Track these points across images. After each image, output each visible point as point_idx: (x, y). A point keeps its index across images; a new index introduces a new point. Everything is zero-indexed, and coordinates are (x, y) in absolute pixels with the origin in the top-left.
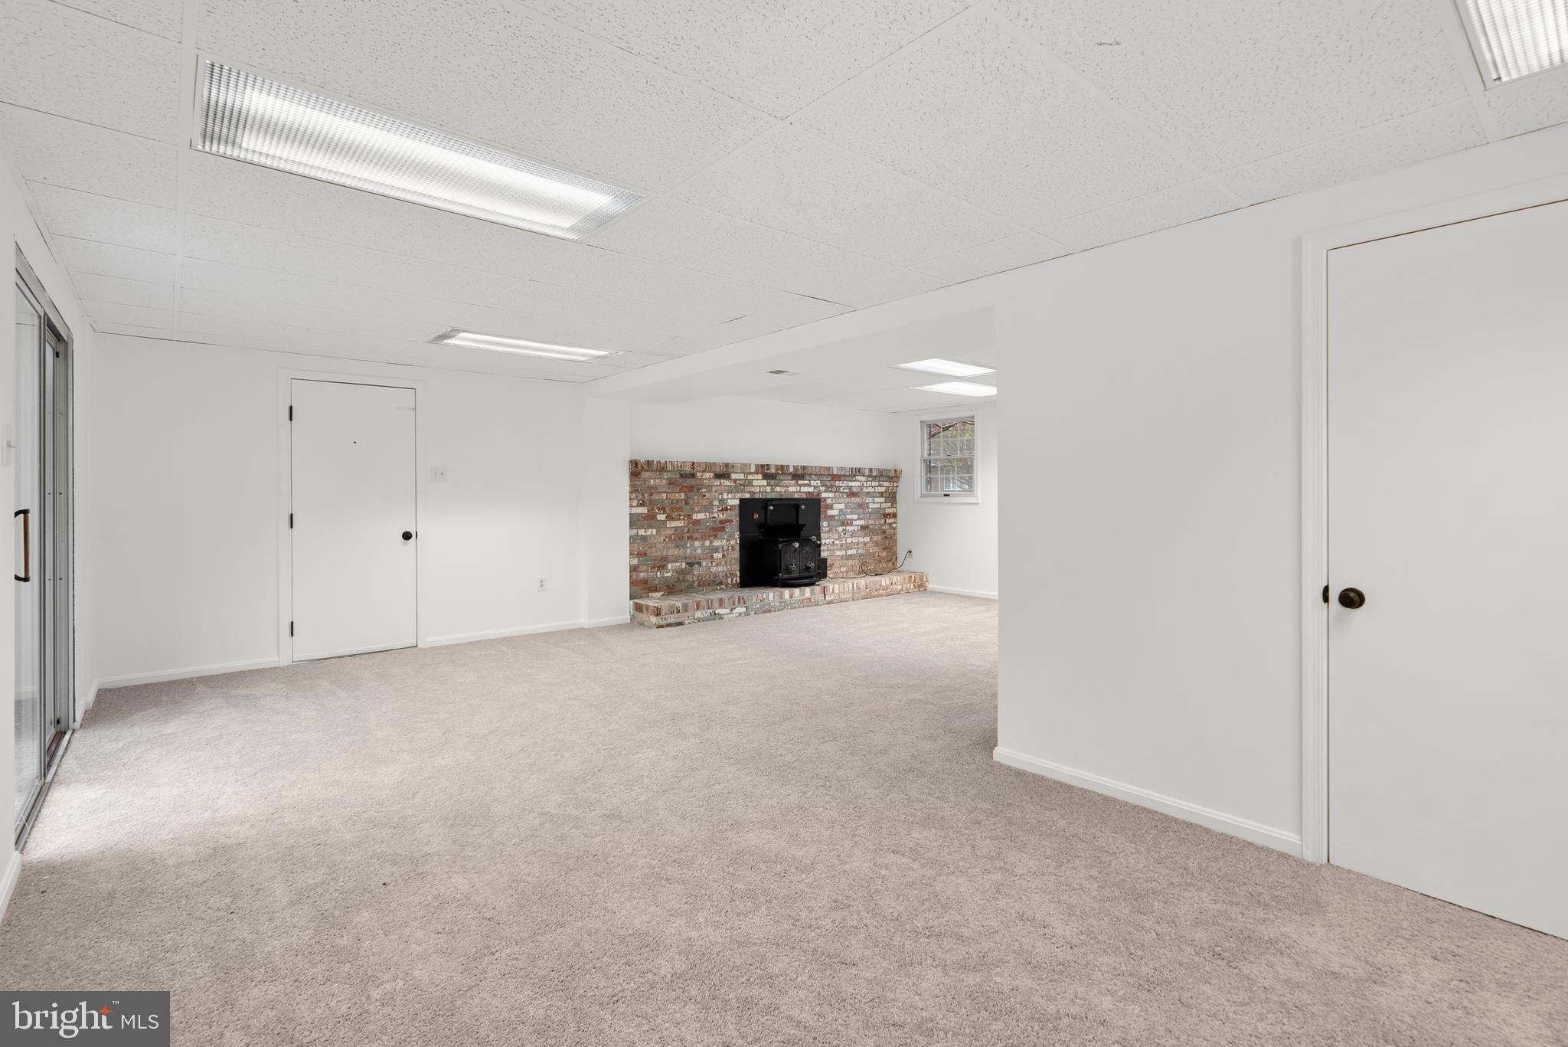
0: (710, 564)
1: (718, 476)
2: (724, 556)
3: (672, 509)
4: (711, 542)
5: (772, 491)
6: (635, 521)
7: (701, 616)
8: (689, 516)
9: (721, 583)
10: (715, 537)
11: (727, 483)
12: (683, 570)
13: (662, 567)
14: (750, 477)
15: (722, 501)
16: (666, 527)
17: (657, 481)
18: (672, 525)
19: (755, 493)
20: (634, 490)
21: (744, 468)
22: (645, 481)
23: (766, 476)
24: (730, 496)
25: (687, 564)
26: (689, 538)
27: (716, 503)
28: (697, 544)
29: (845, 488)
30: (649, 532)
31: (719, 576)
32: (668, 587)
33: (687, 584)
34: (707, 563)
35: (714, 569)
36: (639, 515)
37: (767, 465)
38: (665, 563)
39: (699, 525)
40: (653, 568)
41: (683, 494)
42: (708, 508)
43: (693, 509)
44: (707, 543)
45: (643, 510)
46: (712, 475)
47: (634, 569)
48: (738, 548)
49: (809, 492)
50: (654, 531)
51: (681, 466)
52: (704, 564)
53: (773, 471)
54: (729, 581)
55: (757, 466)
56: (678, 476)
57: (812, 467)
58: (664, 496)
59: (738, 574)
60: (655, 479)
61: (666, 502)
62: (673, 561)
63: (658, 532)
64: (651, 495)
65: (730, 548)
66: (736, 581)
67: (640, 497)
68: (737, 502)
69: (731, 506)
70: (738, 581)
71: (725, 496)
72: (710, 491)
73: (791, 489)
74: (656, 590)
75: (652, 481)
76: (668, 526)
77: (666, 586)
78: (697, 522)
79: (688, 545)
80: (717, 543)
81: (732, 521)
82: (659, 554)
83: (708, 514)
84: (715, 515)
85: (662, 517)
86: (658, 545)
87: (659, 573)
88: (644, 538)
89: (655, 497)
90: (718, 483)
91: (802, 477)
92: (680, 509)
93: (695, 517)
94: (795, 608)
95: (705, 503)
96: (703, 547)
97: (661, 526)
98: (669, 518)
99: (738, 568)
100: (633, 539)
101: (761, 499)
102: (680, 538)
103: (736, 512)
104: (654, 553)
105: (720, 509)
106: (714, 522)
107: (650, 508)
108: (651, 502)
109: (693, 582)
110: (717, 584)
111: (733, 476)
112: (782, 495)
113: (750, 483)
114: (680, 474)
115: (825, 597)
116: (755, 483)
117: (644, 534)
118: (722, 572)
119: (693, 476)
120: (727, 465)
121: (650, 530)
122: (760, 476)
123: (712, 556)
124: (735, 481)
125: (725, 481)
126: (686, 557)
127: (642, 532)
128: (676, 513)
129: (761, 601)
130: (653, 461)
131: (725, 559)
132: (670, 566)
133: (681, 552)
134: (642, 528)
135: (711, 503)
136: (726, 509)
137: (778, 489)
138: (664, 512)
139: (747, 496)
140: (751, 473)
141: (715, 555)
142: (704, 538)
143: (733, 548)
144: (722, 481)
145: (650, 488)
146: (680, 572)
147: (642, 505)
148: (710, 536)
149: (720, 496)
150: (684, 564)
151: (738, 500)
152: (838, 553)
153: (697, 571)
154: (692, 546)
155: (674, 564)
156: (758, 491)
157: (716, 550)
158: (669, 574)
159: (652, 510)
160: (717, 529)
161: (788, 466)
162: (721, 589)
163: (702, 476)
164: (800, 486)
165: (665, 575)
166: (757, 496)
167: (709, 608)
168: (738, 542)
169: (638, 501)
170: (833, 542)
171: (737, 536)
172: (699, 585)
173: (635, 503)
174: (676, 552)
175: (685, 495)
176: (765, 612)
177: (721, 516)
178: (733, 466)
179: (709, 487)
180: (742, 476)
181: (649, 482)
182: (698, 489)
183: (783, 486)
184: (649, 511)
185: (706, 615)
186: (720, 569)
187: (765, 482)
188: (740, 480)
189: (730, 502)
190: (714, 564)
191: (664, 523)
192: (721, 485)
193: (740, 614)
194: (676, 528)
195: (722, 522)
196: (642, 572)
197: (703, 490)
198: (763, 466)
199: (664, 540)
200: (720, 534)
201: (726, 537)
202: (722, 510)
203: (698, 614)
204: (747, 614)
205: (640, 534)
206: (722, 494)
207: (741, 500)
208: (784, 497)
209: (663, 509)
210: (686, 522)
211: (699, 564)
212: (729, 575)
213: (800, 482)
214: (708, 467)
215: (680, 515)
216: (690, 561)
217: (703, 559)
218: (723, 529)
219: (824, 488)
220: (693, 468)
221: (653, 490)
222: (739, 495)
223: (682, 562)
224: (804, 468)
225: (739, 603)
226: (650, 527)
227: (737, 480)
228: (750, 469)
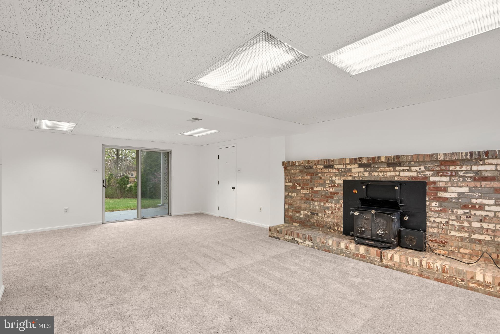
0: (324, 216)
1: (326, 167)
2: (332, 213)
3: (304, 185)
4: (325, 204)
5: (370, 175)
6: (287, 189)
7: (288, 239)
8: (312, 189)
9: (330, 228)
10: (327, 201)
11: (333, 171)
12: (308, 215)
13: (299, 212)
14: (348, 167)
15: (332, 181)
16: (301, 193)
17: (295, 171)
18: (304, 192)
19: (356, 177)
20: (286, 175)
21: (341, 161)
22: (290, 171)
23: (361, 166)
24: (337, 178)
25: (311, 213)
26: (312, 200)
27: (328, 182)
28: (316, 203)
29: (467, 172)
30: (293, 195)
31: (329, 224)
32: (301, 222)
33: (311, 223)
34: (322, 215)
35: (326, 219)
36: (289, 186)
37: (359, 158)
38: (300, 210)
39: (318, 193)
40: (295, 211)
41: (309, 177)
42: (323, 185)
43: (314, 185)
44: (322, 204)
45: (291, 184)
46: (322, 166)
47: (286, 210)
48: (342, 210)
49: (413, 177)
50: (295, 194)
51: (303, 163)
52: (320, 215)
53: (365, 161)
54: (336, 228)
55: (351, 160)
56: (304, 168)
57: (407, 156)
58: (300, 178)
59: (342, 225)
60: (294, 170)
61: (301, 181)
62: (303, 210)
63: (297, 195)
64: (294, 177)
65: (337, 209)
66: (341, 229)
67: (290, 178)
68: (342, 182)
69: (338, 184)
70: (342, 230)
71: (334, 178)
72: (323, 176)
73: (389, 174)
74: (296, 222)
75: (293, 171)
76: (302, 192)
77: (300, 221)
78: (317, 192)
79: (312, 203)
80: (328, 205)
81: (338, 193)
82: (297, 205)
83: (323, 188)
84: (327, 189)
85: (299, 188)
86: (297, 201)
87: (297, 215)
88: (291, 197)
89: (296, 178)
90: (327, 171)
91: (400, 165)
92: (308, 185)
93: (315, 189)
94: (349, 257)
95: (321, 182)
96: (319, 205)
97: (299, 192)
98: (302, 188)
99: (342, 222)
100: (286, 197)
101: (360, 181)
102: (308, 199)
103: (342, 188)
104: (295, 205)
105: (331, 185)
106: (326, 193)
107: (294, 183)
108: (294, 180)
109: (314, 223)
110: (328, 228)
111: (336, 166)
112: (381, 178)
113: (350, 170)
114: (305, 167)
115: (381, 259)
116: (353, 170)
117: (291, 195)
118: (331, 222)
119: (311, 167)
120: (329, 160)
121: (293, 194)
122: (356, 166)
123: (325, 212)
124: (338, 169)
125: (333, 170)
126: (310, 210)
127: (290, 194)
128: (306, 187)
129: (323, 243)
130: (290, 162)
131: (333, 215)
132: (302, 212)
133: (308, 206)
134: (290, 192)
135: (325, 182)
136: (334, 186)
137: (376, 174)
138: (300, 186)
139: (350, 178)
140: (348, 164)
141: (327, 212)
142: (320, 201)
143: (339, 209)
144: (330, 170)
145: (293, 174)
146: (307, 216)
147: (290, 182)
148: (324, 200)
149: (331, 179)
150: (309, 212)
151: (343, 181)
152: (453, 233)
153: (316, 218)
154: (313, 204)
155: (304, 212)
156: (357, 175)
157: (328, 208)
158: (302, 216)
159: (295, 184)
160: (329, 197)
161: (379, 158)
162: (331, 231)
163: (316, 167)
164: (400, 171)
165: (300, 216)
166: (358, 179)
167: (292, 236)
168: (342, 206)
169: (289, 180)
170: (447, 222)
171: (342, 203)
172: (317, 226)
173: (287, 181)
174: (305, 206)
175: (310, 177)
176: (325, 250)
177: (331, 190)
178: (333, 161)
179: (323, 173)
180: (342, 166)
181: (291, 171)
182: (316, 175)
183: (381, 172)
184: (293, 185)
185: (290, 239)
186: (330, 220)
187: (362, 170)
188: (342, 169)
189: (337, 182)
190: (326, 216)
191: (300, 191)
192: (329, 172)
193: (309, 246)
194: (305, 194)
195: (331, 193)
196: (290, 212)
197: (319, 175)
198: (355, 159)
199: (300, 199)
200: (330, 200)
201: (334, 202)
202: (332, 186)
203: (287, 237)
204: (313, 247)
205: (289, 195)
206: (332, 177)
207: (345, 181)
208: (382, 180)
209: (299, 184)
210: (311, 191)
211: (317, 214)
212: (336, 225)
213: (398, 168)
214: (318, 162)
215: (308, 188)
216: (312, 212)
217: (320, 212)
218: (332, 197)
219: (431, 173)
220: (309, 164)
221: (294, 175)
222: (344, 178)
223: (308, 211)
224: (398, 157)
225: (308, 239)
226: (294, 192)
227: (340, 168)
228: (345, 161)
